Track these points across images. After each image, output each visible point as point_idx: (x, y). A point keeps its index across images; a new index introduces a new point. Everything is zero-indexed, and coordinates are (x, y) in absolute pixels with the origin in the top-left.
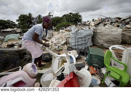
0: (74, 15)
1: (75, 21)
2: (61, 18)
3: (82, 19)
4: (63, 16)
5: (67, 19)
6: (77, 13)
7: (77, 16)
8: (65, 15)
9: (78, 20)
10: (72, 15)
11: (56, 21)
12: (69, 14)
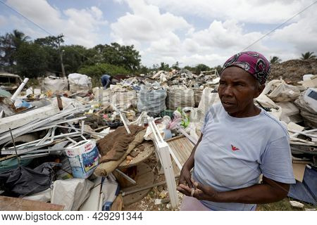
0: (123, 49)
1: (124, 62)
2: (90, 50)
3: (140, 60)
4: (96, 48)
5: (105, 56)
6: (130, 46)
7: (131, 54)
8: (100, 46)
9: (132, 63)
10: (117, 49)
11: (76, 56)
12: (112, 44)
